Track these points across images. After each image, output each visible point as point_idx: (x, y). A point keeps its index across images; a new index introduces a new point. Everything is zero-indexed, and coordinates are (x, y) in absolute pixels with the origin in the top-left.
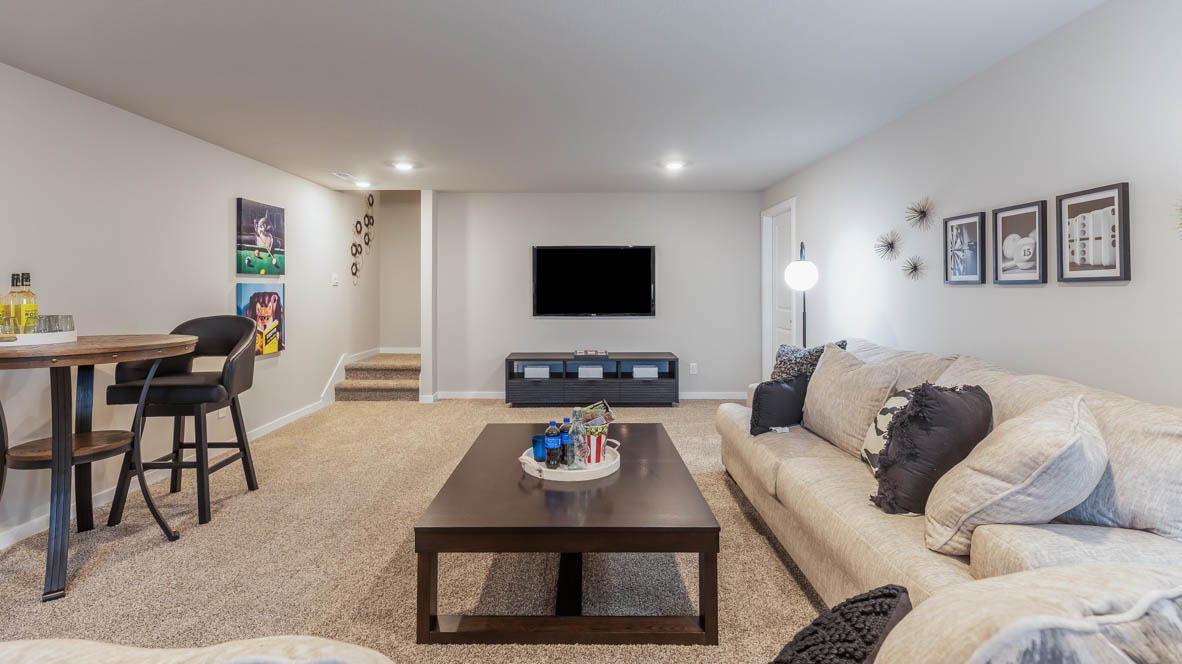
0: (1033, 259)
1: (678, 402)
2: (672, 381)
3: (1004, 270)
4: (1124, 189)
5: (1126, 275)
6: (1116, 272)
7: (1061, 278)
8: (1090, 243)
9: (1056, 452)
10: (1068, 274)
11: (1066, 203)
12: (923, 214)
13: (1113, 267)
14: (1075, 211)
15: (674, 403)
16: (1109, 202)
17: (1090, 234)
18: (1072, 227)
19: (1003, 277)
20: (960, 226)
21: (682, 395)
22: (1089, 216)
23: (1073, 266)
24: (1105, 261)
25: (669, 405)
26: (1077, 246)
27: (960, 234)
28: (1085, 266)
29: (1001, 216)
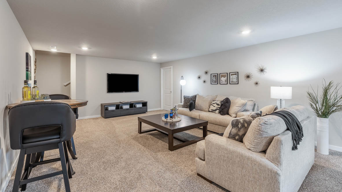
0: (226, 81)
1: (147, 112)
2: (146, 107)
3: (221, 82)
4: (238, 72)
5: (238, 83)
6: (237, 83)
7: (230, 84)
8: (234, 79)
9: (245, 103)
10: (231, 83)
11: (231, 74)
12: (206, 73)
13: (237, 82)
14: (232, 75)
15: (146, 112)
16: (236, 74)
17: (234, 78)
18: (231, 77)
19: (221, 83)
20: (214, 75)
21: (148, 110)
22: (234, 76)
23: (231, 82)
24: (236, 82)
25: (145, 113)
26: (232, 79)
27: (214, 77)
28: (233, 82)
29: (221, 74)
